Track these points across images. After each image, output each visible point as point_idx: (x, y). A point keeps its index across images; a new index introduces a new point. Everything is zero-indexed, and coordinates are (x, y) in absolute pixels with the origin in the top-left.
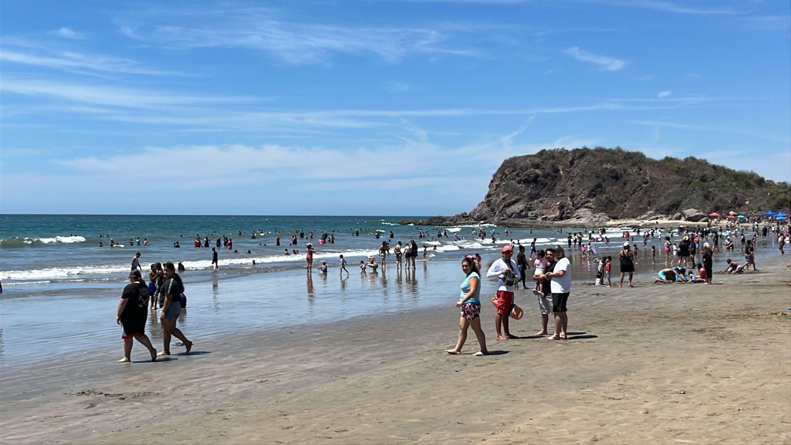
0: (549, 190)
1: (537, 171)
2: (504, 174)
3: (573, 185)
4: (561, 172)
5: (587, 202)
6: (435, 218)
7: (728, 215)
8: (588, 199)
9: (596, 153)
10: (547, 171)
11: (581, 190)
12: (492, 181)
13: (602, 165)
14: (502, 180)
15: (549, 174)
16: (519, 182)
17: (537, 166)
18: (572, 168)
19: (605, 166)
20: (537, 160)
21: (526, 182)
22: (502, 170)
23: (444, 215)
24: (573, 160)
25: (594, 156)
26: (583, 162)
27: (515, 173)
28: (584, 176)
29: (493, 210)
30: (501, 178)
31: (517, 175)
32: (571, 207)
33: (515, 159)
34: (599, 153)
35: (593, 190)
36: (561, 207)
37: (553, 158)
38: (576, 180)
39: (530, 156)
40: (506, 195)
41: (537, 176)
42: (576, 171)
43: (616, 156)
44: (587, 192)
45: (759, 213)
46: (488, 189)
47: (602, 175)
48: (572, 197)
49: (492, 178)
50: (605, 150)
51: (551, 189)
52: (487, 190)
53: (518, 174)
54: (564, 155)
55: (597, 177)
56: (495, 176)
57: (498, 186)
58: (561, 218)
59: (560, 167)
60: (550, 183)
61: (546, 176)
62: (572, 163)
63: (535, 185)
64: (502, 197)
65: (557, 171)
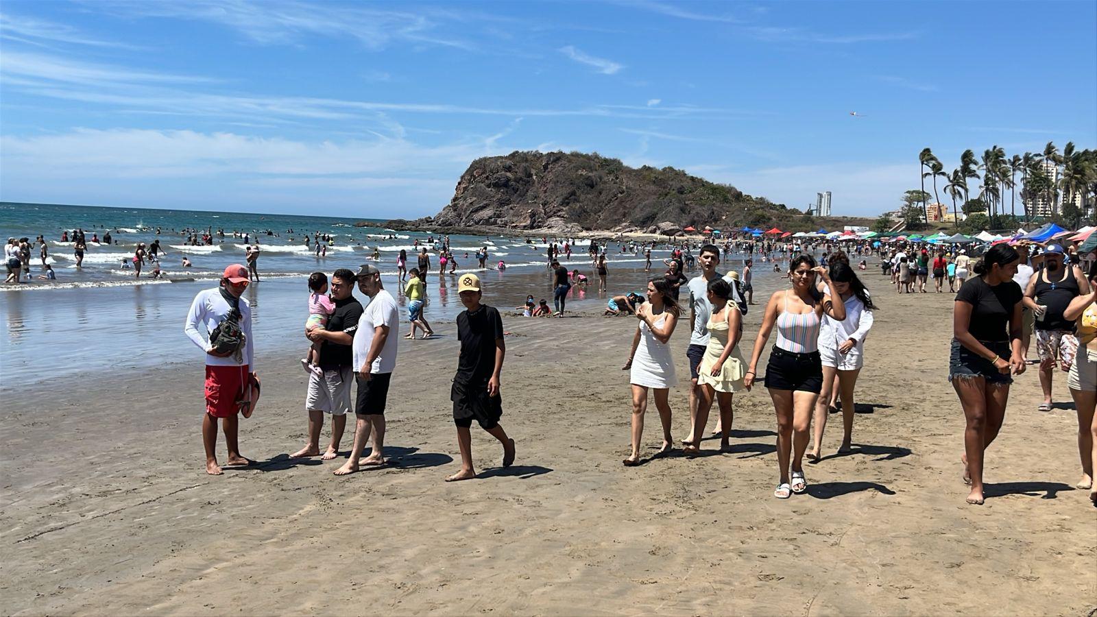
0: (519, 195)
1: (509, 174)
2: (472, 175)
3: (545, 192)
4: (534, 177)
5: (559, 211)
6: (395, 221)
7: (704, 230)
8: (561, 207)
9: (572, 158)
10: (520, 175)
11: (554, 197)
12: (459, 184)
13: (577, 171)
14: (470, 182)
15: (521, 179)
16: (489, 186)
17: (509, 169)
18: (546, 173)
19: (580, 172)
20: (508, 163)
21: (496, 185)
22: (470, 171)
23: (406, 219)
24: (547, 164)
25: (570, 161)
26: (558, 167)
27: (484, 176)
28: (558, 182)
29: (459, 215)
30: (470, 180)
31: (487, 178)
32: (542, 215)
33: (485, 159)
34: (574, 158)
35: (567, 198)
36: (533, 215)
37: (527, 161)
38: (549, 186)
39: (501, 157)
40: (474, 199)
41: (508, 180)
42: (550, 176)
43: (592, 162)
44: (560, 200)
45: (735, 229)
46: (455, 192)
47: (577, 181)
48: (544, 205)
49: (459, 180)
50: (582, 155)
51: (523, 195)
52: (453, 193)
53: (488, 176)
54: (538, 158)
55: (571, 184)
56: (462, 177)
57: (465, 189)
58: (532, 227)
59: (533, 172)
60: (521, 188)
61: (517, 180)
62: (546, 167)
63: (505, 189)
64: (470, 201)
65: (530, 175)
